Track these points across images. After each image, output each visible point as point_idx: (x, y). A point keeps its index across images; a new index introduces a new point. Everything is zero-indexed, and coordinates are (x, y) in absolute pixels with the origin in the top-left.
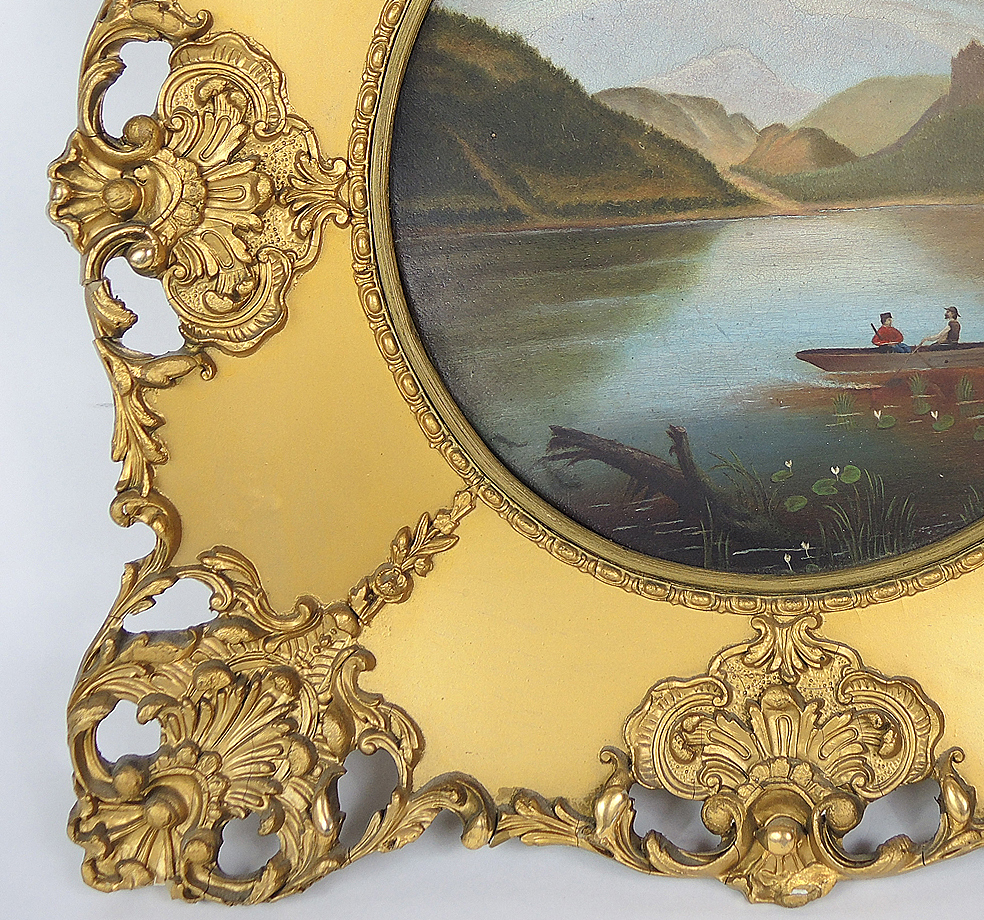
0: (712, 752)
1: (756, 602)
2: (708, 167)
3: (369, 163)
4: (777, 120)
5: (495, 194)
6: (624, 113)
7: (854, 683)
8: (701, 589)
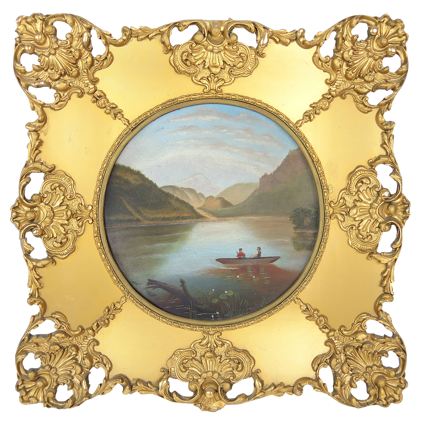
0: (191, 369)
1: (204, 328)
2: (192, 208)
3: (98, 206)
4: (211, 195)
5: (133, 215)
6: (168, 192)
7: (231, 351)
8: (189, 325)
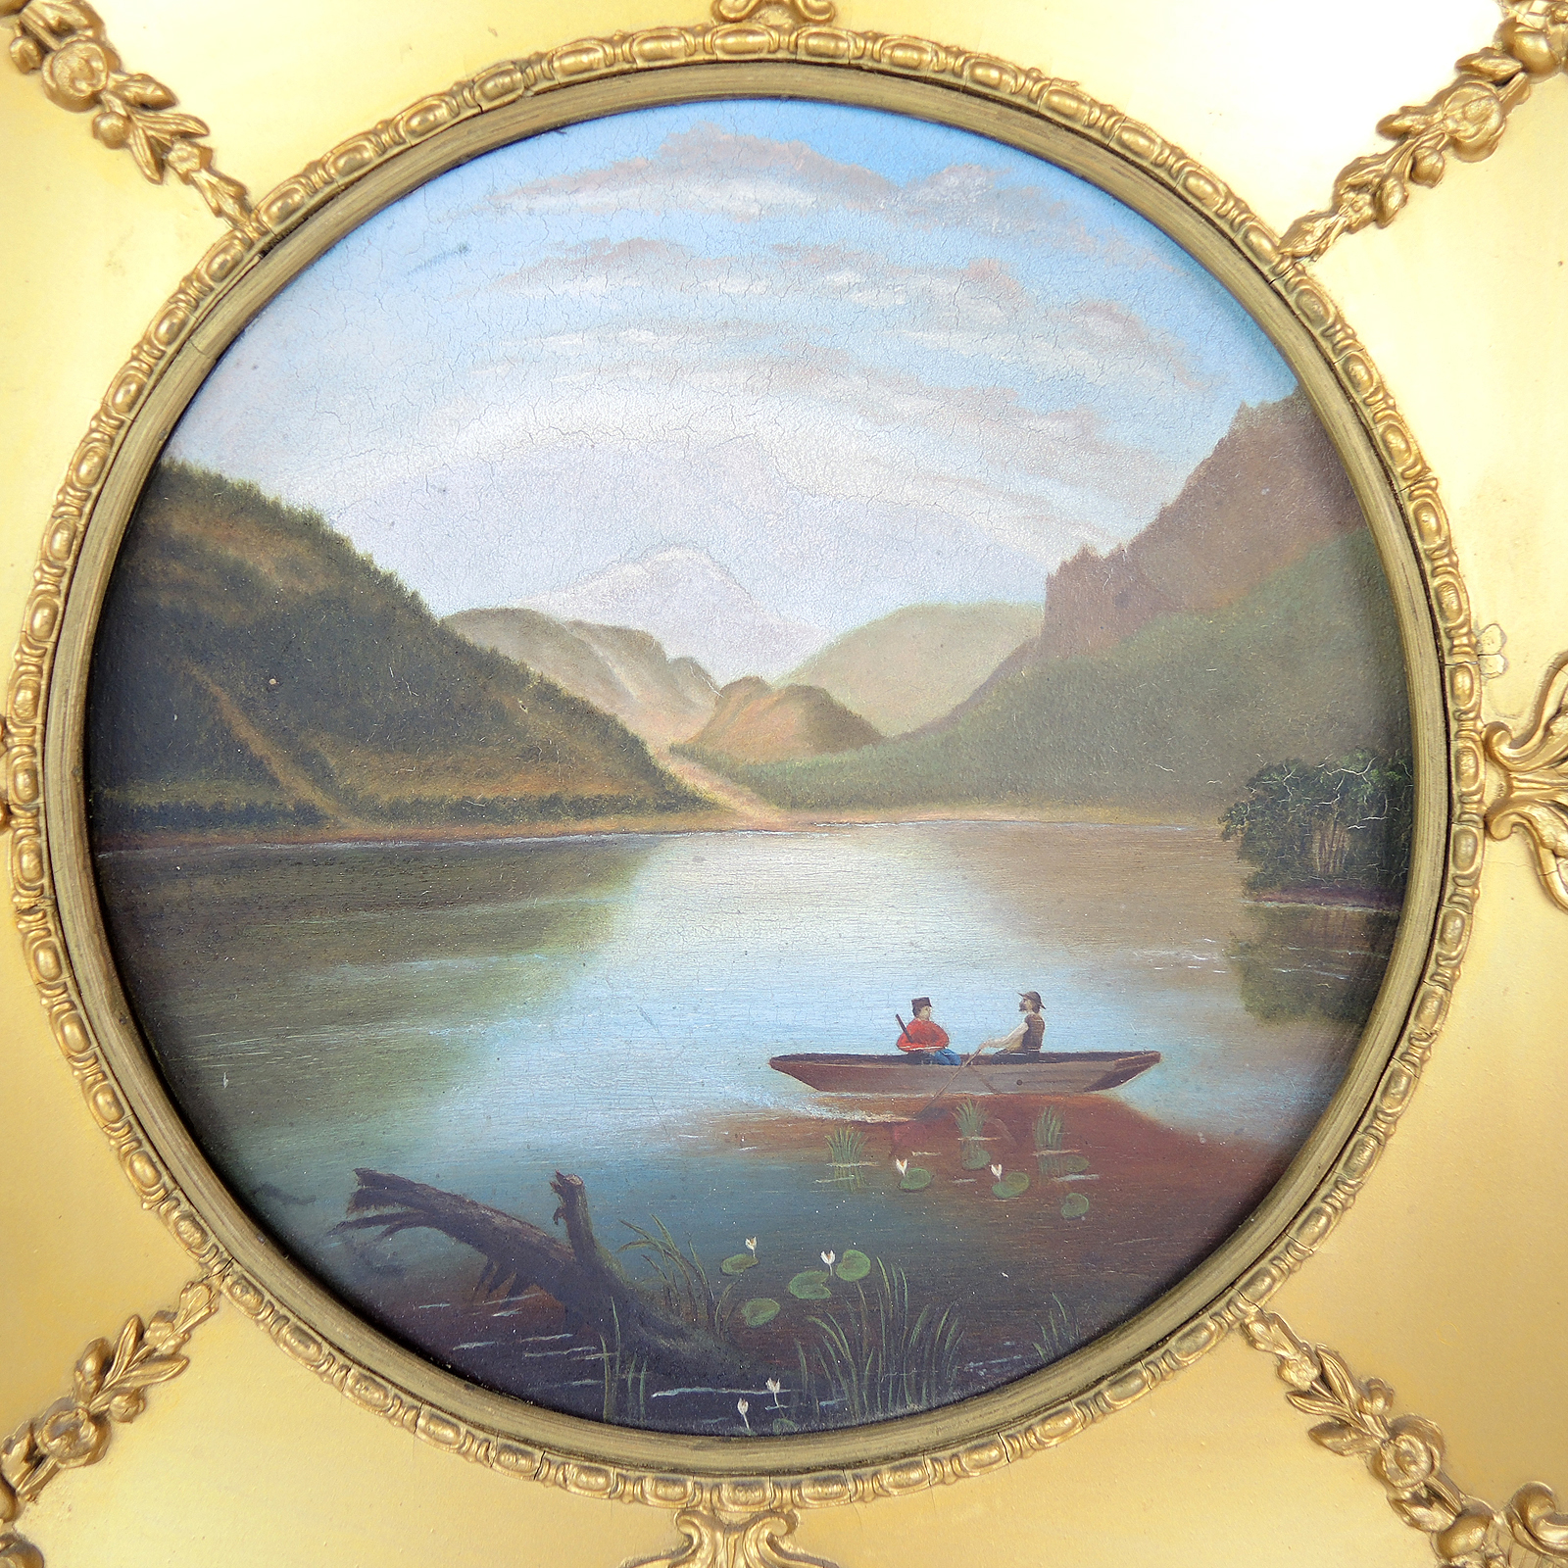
1: (685, 1487)
2: (632, 746)
3: (45, 724)
4: (751, 671)
5: (274, 781)
6: (494, 651)
8: (593, 1462)
